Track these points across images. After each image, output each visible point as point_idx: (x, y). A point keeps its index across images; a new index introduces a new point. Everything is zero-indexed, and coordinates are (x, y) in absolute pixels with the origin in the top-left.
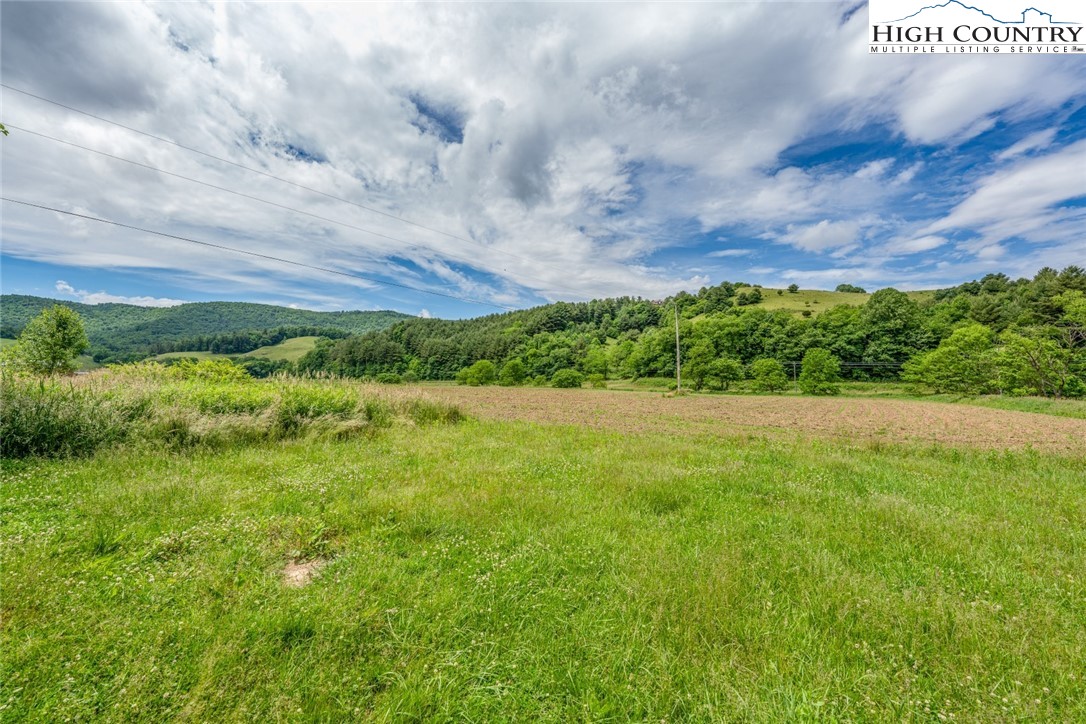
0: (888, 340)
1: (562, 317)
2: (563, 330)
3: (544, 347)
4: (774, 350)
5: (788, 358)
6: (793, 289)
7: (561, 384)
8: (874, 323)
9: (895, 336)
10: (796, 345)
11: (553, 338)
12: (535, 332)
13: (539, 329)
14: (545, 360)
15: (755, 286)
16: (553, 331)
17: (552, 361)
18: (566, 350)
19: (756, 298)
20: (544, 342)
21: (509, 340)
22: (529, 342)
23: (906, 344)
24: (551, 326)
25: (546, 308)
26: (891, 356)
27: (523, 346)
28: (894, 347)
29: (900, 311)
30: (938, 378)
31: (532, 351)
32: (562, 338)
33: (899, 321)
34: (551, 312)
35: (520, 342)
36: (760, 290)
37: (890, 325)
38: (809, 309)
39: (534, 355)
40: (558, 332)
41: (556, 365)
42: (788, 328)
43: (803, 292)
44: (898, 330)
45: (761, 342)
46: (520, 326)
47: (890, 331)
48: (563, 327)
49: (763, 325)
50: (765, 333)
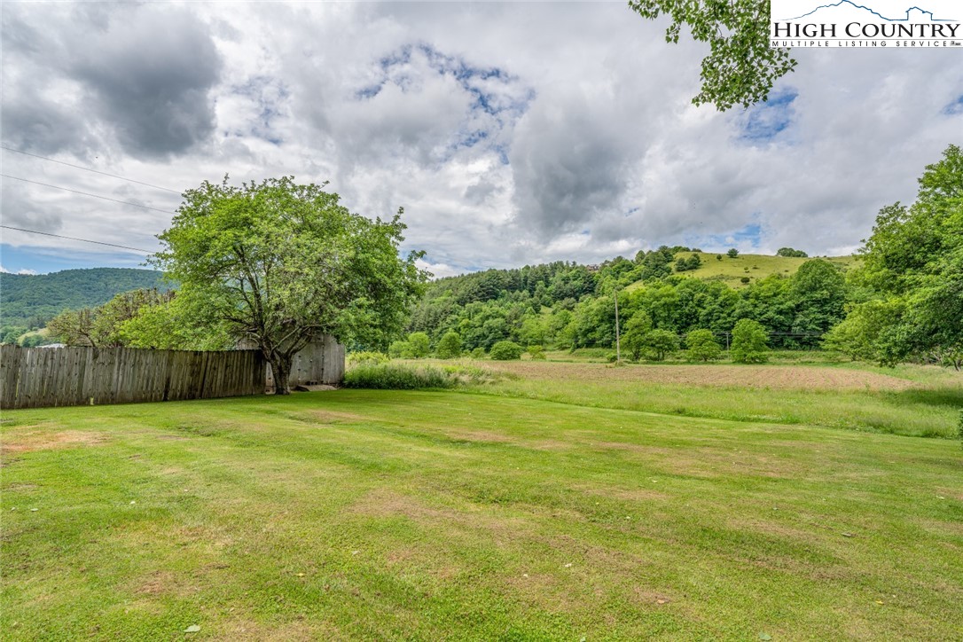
0: (815, 310)
1: (494, 285)
2: (495, 299)
3: (477, 317)
4: (708, 321)
5: (722, 328)
6: (733, 254)
7: (500, 356)
8: (803, 294)
9: (822, 306)
10: (729, 315)
11: (486, 308)
12: (466, 302)
13: (471, 299)
14: (479, 331)
15: (694, 250)
16: (485, 300)
17: (486, 332)
18: (501, 320)
19: (695, 264)
20: (476, 312)
21: (439, 310)
22: (462, 312)
23: (832, 314)
24: (483, 295)
25: (477, 276)
26: (818, 325)
27: (454, 317)
28: (821, 317)
29: (826, 281)
30: (852, 347)
31: (465, 322)
32: (496, 308)
33: (825, 292)
34: (483, 279)
35: (451, 313)
36: (699, 254)
37: (817, 295)
38: (748, 275)
39: (467, 326)
40: (491, 302)
41: (491, 336)
42: (721, 299)
43: (743, 257)
44: (825, 300)
45: (696, 312)
46: (451, 295)
47: (818, 301)
48: (495, 296)
49: (698, 296)
50: (700, 304)
